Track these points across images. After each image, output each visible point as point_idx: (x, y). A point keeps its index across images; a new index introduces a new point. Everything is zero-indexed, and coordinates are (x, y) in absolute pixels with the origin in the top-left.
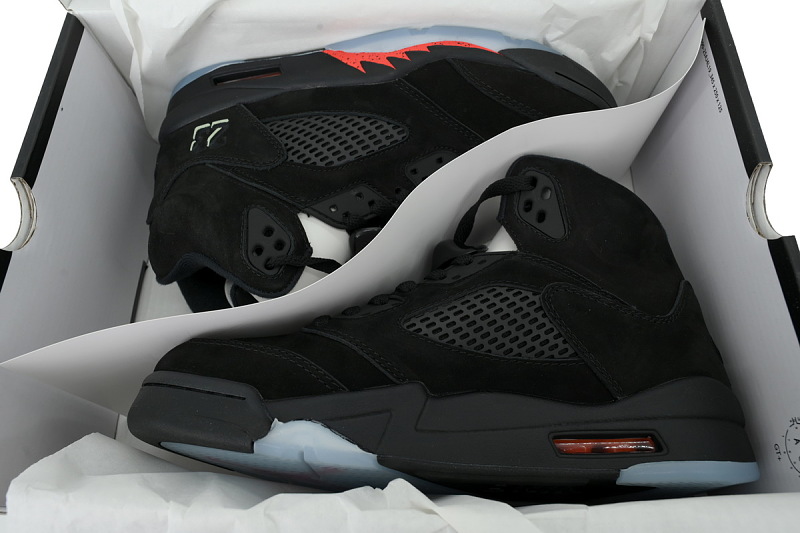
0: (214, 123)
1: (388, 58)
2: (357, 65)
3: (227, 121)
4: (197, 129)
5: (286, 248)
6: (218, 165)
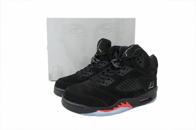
0: (150, 88)
1: (121, 105)
2: (127, 103)
3: (149, 88)
4: (153, 87)
5: (137, 59)
6: (149, 77)
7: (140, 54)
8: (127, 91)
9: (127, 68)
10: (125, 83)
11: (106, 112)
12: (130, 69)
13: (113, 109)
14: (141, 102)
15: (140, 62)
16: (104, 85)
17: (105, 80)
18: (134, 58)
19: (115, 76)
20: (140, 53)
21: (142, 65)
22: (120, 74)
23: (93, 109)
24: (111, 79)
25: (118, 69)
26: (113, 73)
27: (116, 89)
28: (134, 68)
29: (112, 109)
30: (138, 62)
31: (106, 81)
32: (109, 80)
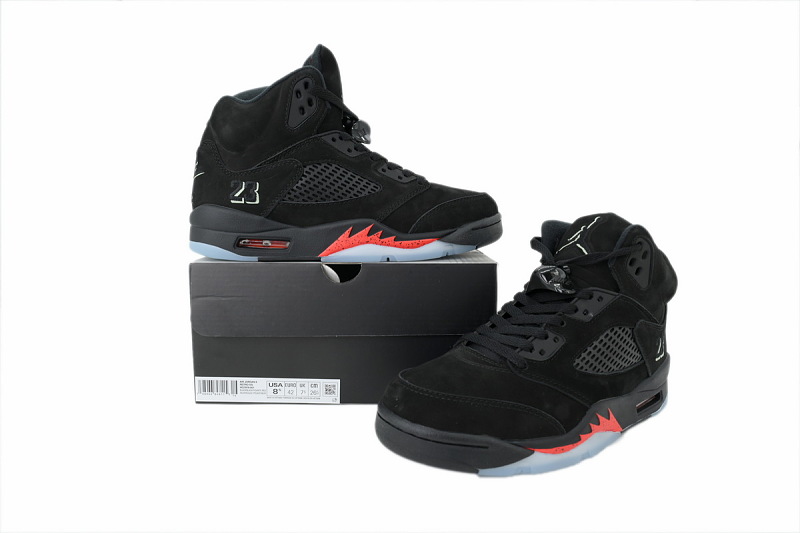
0: (660, 358)
1: (599, 423)
2: (611, 415)
3: (656, 359)
4: (663, 355)
5: (629, 261)
6: (656, 322)
7: (640, 243)
8: (606, 372)
9: (596, 295)
10: (600, 346)
11: (560, 452)
12: (609, 297)
13: (580, 440)
14: (640, 410)
15: (638, 271)
16: (535, 356)
17: (531, 338)
18: (621, 258)
19: (563, 324)
20: (640, 240)
21: (643, 281)
22: (579, 316)
23: (520, 449)
24: (551, 335)
25: (568, 299)
26: (554, 313)
27: (578, 368)
28: (618, 290)
29: (576, 440)
30: (632, 270)
31: (538, 344)
32: (546, 337)
